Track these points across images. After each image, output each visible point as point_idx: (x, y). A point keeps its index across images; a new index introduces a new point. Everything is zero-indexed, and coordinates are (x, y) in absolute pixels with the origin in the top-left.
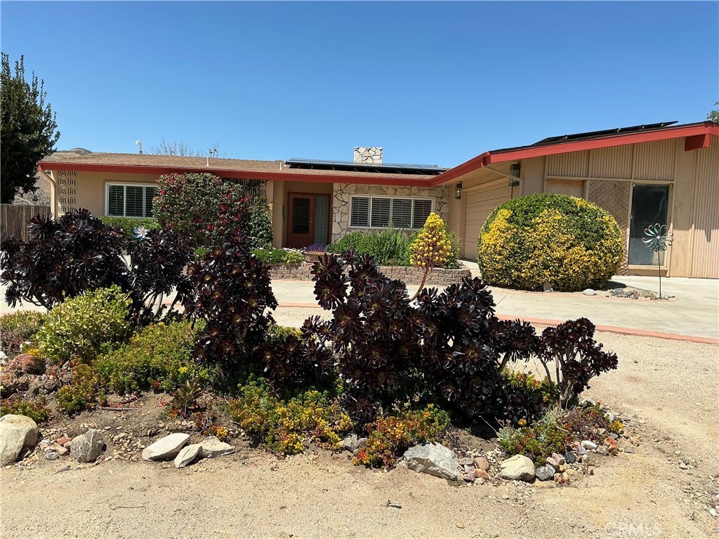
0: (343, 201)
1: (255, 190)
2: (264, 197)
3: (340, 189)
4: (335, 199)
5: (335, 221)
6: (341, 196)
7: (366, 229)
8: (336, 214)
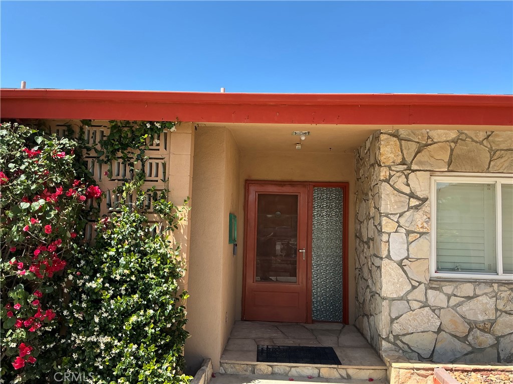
0: (412, 195)
2: (160, 185)
3: (399, 160)
4: (385, 189)
5: (388, 257)
6: (403, 179)
7: (490, 283)
8: (389, 234)
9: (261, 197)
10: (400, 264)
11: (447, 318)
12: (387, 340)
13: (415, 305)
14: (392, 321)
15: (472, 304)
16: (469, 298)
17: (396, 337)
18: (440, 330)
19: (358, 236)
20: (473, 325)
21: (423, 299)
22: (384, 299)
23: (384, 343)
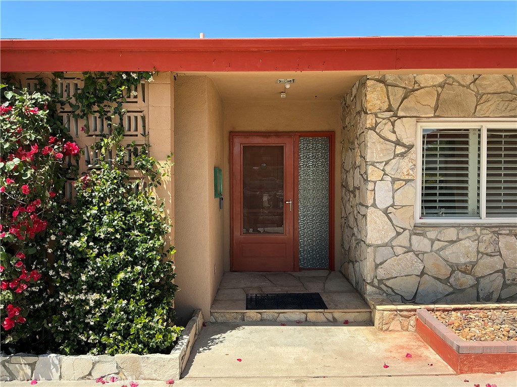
0: (398, 143)
2: (140, 140)
3: (386, 106)
4: (371, 137)
5: (374, 205)
6: (389, 126)
7: (473, 227)
8: (375, 183)
9: (246, 149)
10: (386, 212)
11: (430, 263)
12: (372, 284)
13: (399, 250)
14: (377, 266)
15: (455, 247)
16: (452, 242)
17: (381, 281)
18: (423, 273)
19: (345, 186)
20: (455, 268)
21: (407, 245)
22: (369, 246)
23: (368, 287)
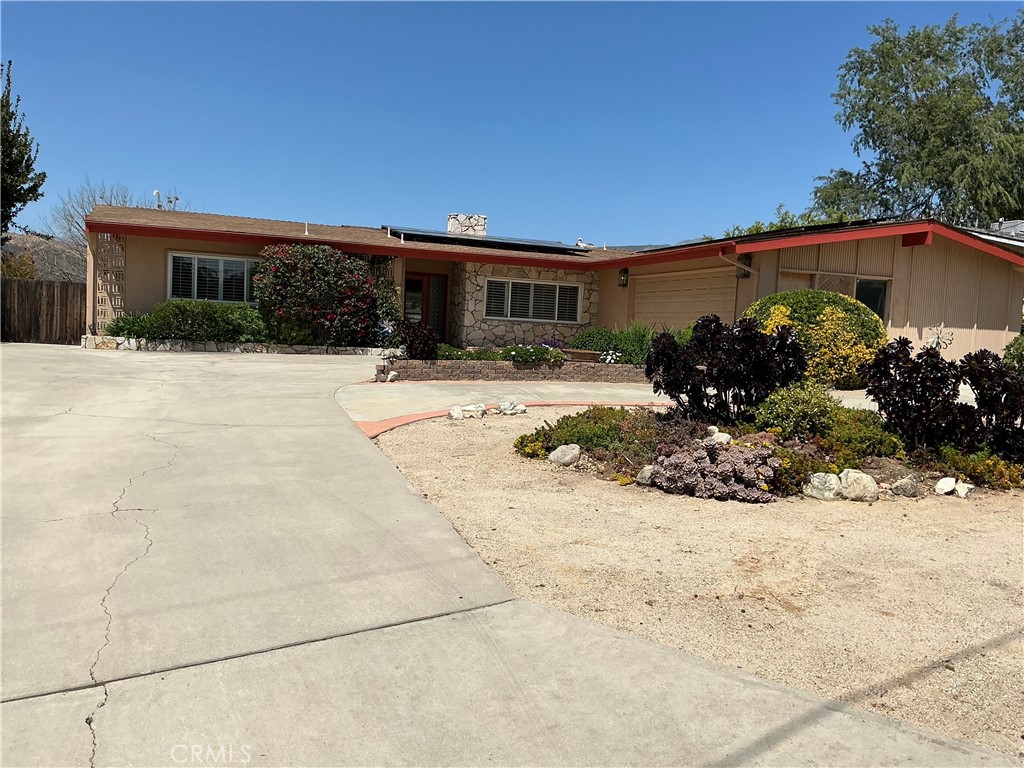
0: (478, 285)
1: (379, 269)
2: (390, 278)
3: (474, 270)
4: (468, 282)
5: (467, 310)
6: (475, 278)
7: (504, 321)
8: (468, 301)
10: (472, 313)
11: (488, 334)
13: (476, 329)
14: (467, 336)
15: (497, 329)
16: (496, 326)
18: (485, 338)
21: (479, 327)
22: (465, 326)
